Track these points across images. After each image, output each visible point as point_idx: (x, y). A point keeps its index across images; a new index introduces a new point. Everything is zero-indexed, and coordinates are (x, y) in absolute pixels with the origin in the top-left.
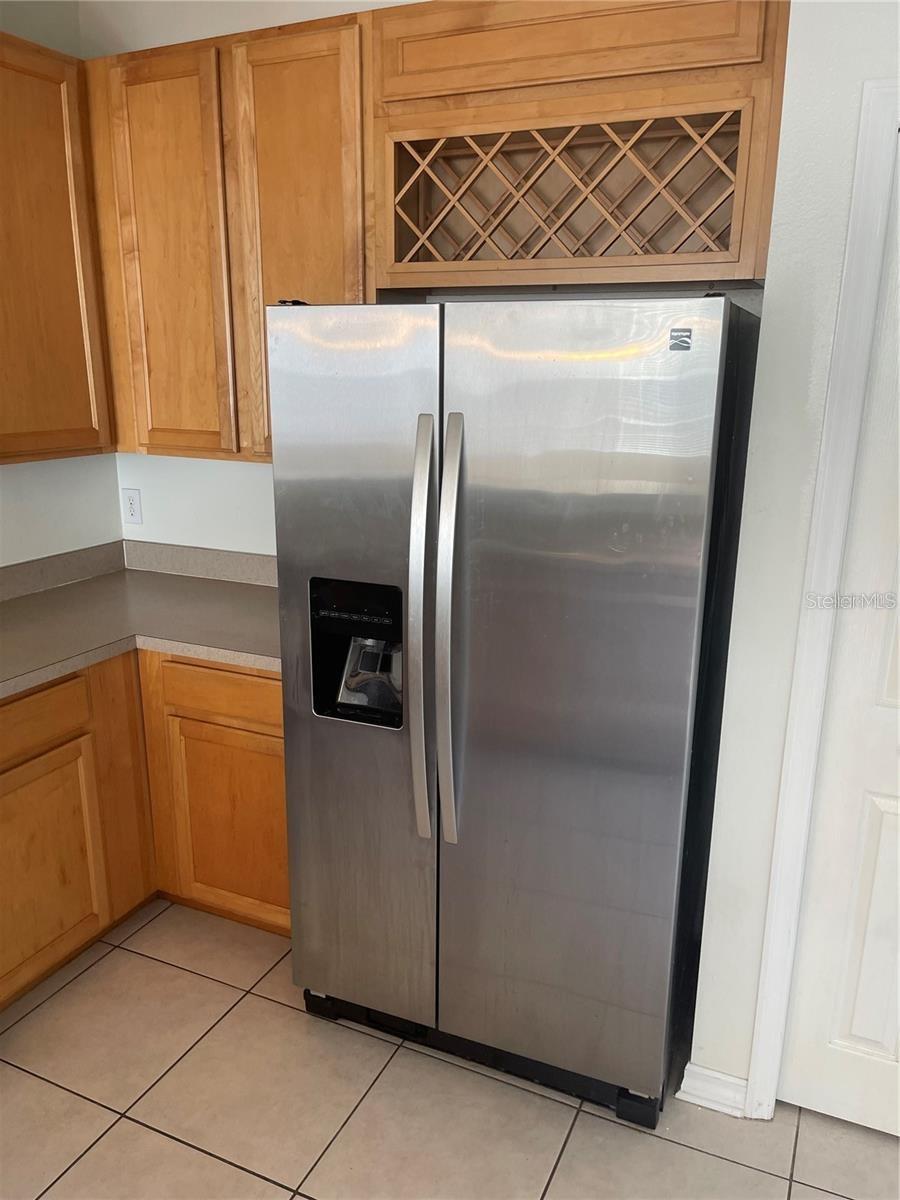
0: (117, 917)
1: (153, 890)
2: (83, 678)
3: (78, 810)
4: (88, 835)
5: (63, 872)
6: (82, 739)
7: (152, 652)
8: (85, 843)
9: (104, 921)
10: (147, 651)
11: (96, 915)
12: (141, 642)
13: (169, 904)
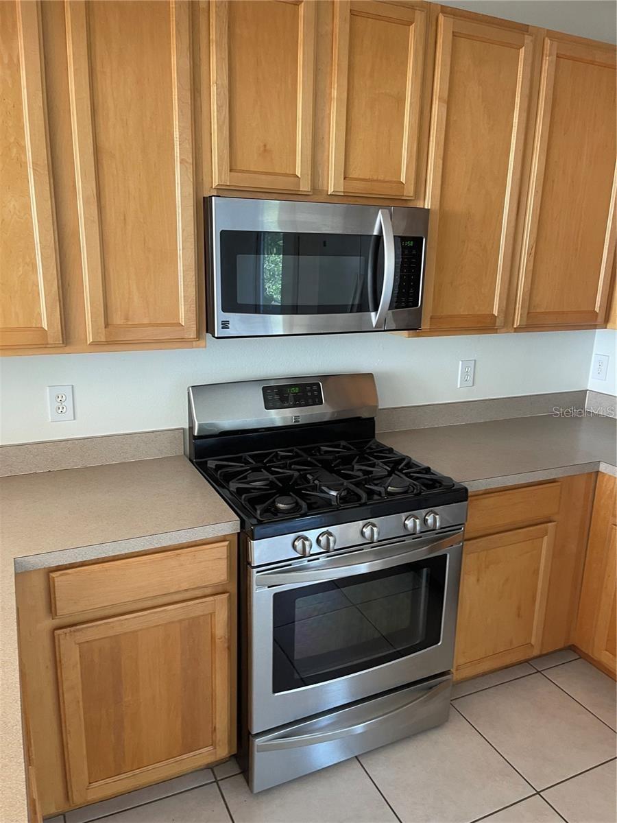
0: (544, 652)
1: (570, 644)
2: (559, 483)
3: (536, 572)
4: (539, 591)
5: (519, 608)
6: (550, 524)
7: (610, 476)
8: (536, 594)
9: (536, 652)
10: (606, 474)
11: (532, 646)
12: (603, 467)
13: (578, 657)
